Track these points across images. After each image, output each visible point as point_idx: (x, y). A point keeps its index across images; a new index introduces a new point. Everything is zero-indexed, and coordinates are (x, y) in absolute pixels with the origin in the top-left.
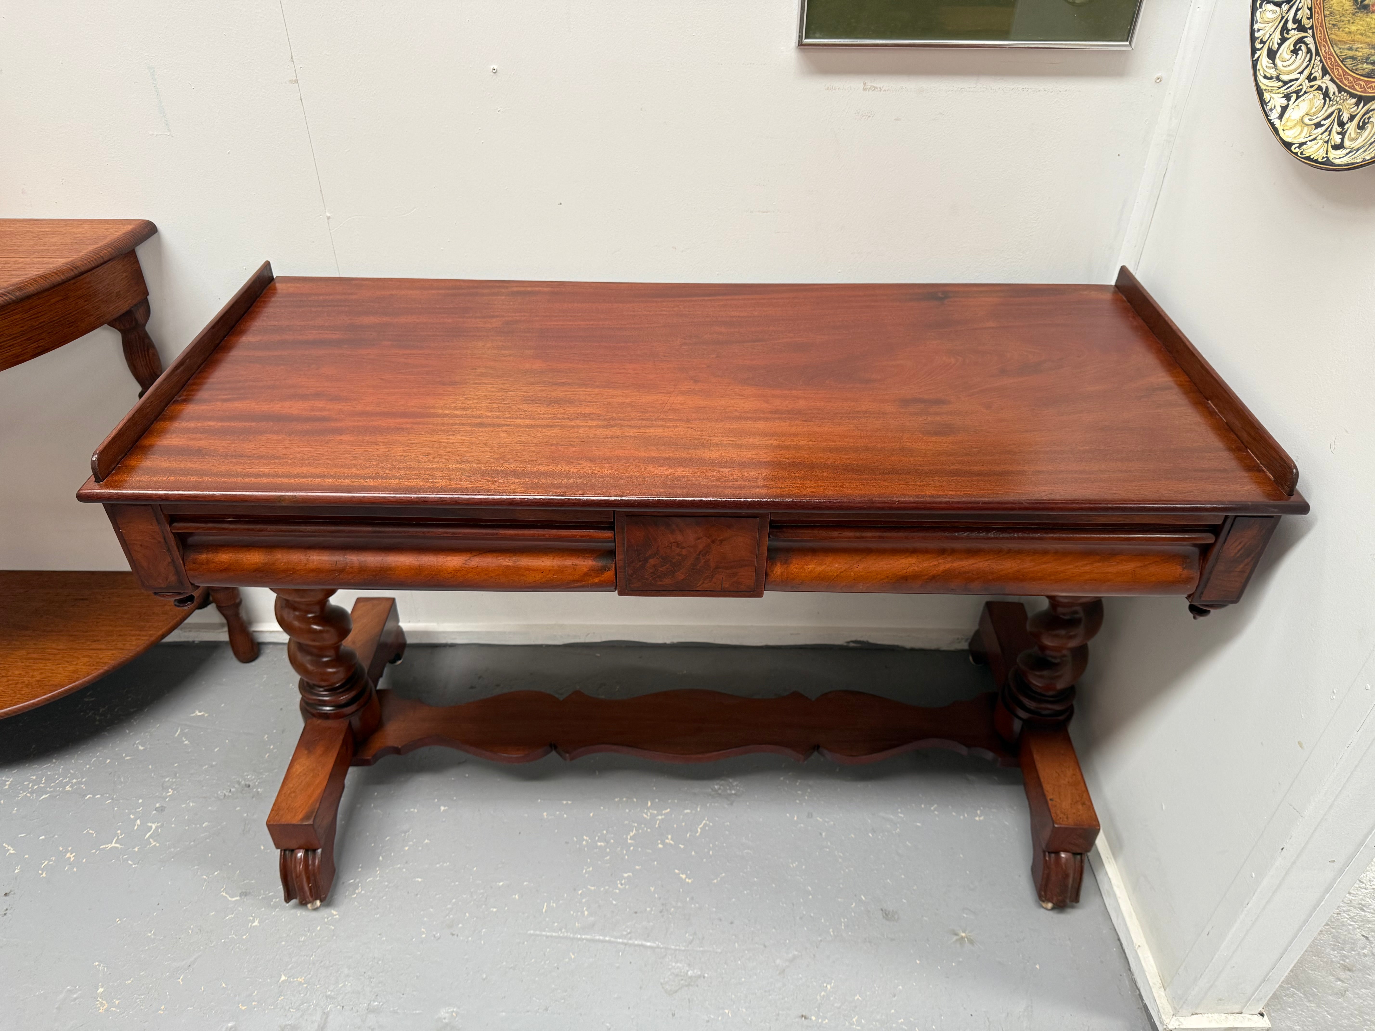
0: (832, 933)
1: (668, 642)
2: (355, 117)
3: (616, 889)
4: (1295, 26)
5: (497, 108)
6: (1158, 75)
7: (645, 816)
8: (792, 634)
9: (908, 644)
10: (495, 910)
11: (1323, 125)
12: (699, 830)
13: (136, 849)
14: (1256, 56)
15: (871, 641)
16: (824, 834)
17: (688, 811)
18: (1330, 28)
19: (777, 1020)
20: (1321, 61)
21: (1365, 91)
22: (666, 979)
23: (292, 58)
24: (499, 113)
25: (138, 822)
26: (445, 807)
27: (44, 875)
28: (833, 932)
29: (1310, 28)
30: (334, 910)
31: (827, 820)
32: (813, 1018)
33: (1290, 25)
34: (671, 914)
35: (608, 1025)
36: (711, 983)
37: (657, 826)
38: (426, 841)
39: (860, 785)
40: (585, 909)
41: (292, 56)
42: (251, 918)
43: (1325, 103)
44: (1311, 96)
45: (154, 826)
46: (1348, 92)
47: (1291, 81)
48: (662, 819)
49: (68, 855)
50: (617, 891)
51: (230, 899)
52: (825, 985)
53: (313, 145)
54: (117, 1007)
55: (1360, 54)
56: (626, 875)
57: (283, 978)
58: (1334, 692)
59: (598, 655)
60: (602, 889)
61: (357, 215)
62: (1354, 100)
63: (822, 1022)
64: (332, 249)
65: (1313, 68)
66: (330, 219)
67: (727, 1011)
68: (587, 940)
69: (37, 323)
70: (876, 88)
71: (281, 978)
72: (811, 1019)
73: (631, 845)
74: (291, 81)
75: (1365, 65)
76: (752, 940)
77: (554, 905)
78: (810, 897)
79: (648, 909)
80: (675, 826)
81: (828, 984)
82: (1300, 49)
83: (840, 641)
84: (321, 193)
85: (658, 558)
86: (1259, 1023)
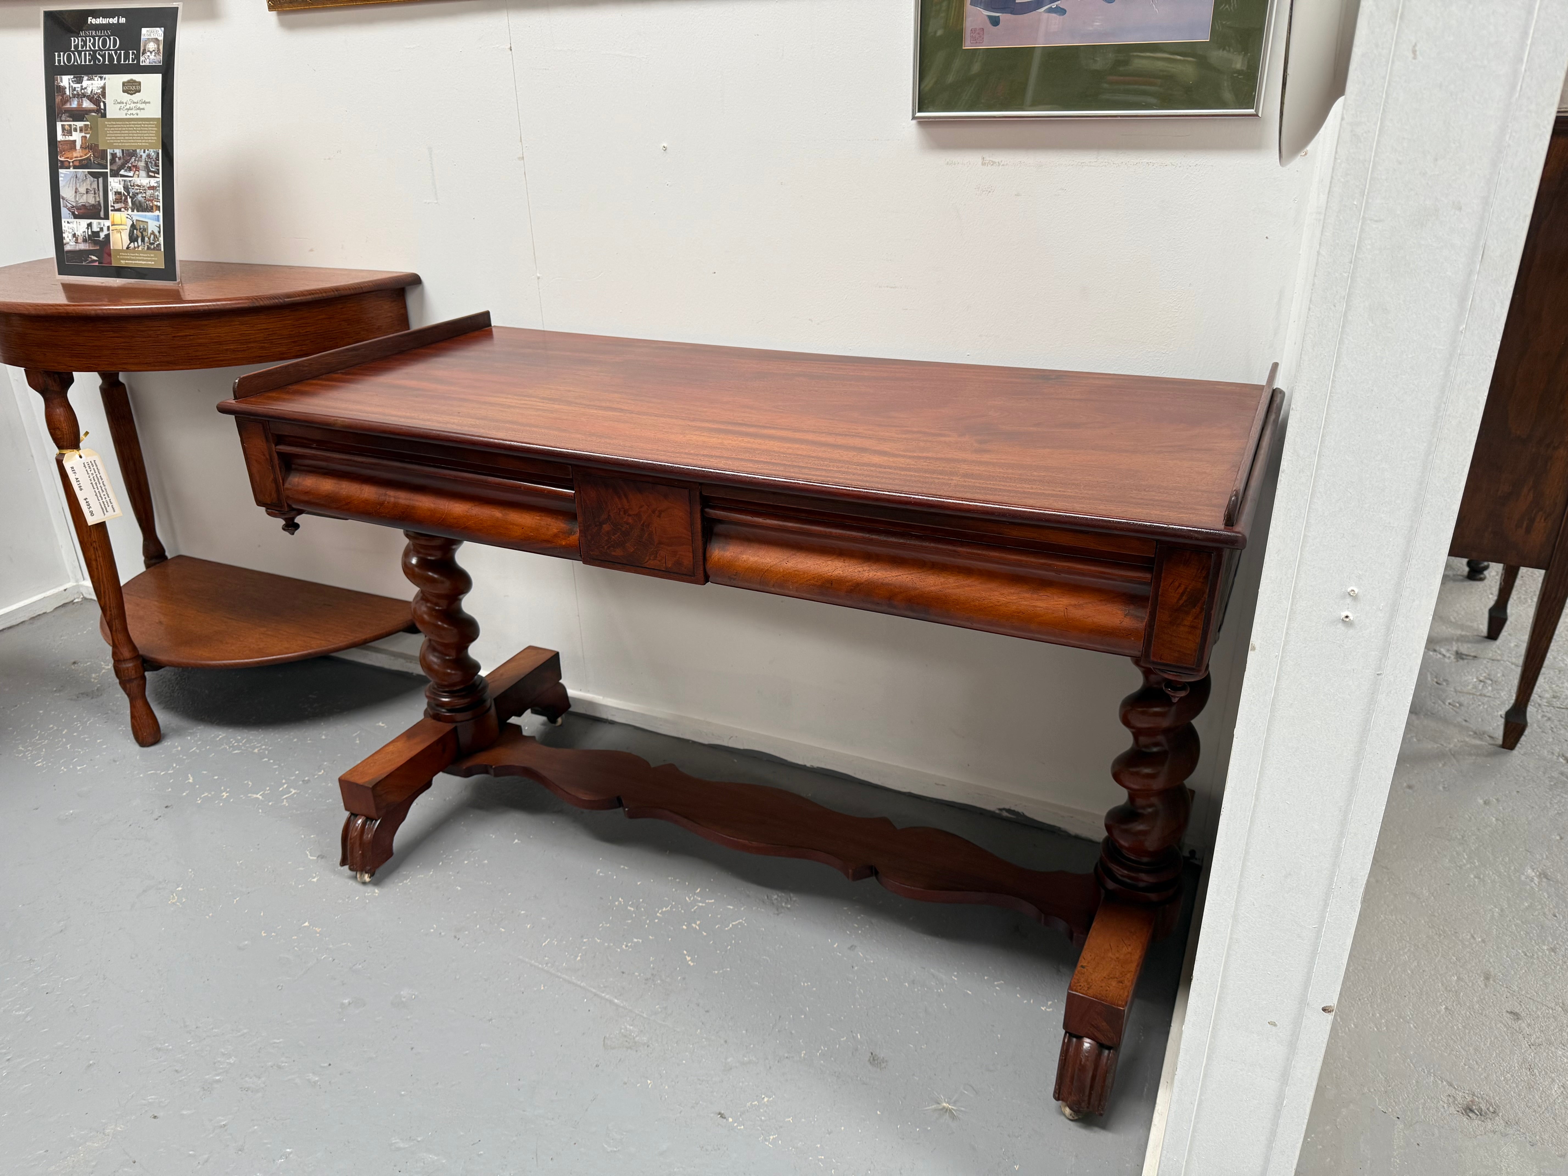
0: (803, 1055)
3: (619, 948)
5: (666, 182)
7: (687, 898)
9: (1074, 830)
10: (503, 930)
12: (731, 926)
13: (270, 804)
16: (856, 968)
19: (693, 1107)
22: (611, 1036)
23: (521, 139)
24: (668, 186)
25: (285, 786)
26: (519, 840)
27: (199, 802)
28: (805, 1054)
30: (378, 889)
31: (868, 957)
32: (730, 1120)
34: (654, 985)
35: (533, 1052)
36: (651, 1053)
37: (693, 910)
38: (485, 862)
40: (580, 954)
41: (521, 137)
42: (314, 875)
45: (294, 791)
48: (702, 906)
49: (224, 794)
50: (619, 950)
51: (309, 857)
52: (763, 1096)
54: (181, 904)
56: (635, 940)
57: (307, 924)
59: (736, 761)
60: (606, 944)
61: (559, 276)
63: (737, 1126)
64: (540, 306)
66: (540, 279)
68: (564, 980)
69: (304, 331)
70: (994, 163)
71: (305, 923)
72: (727, 1120)
73: (658, 918)
76: (717, 1033)
77: (556, 943)
78: (803, 1016)
79: (637, 974)
80: (710, 915)
81: (767, 1097)
83: (992, 807)
84: (535, 255)
85: (610, 525)
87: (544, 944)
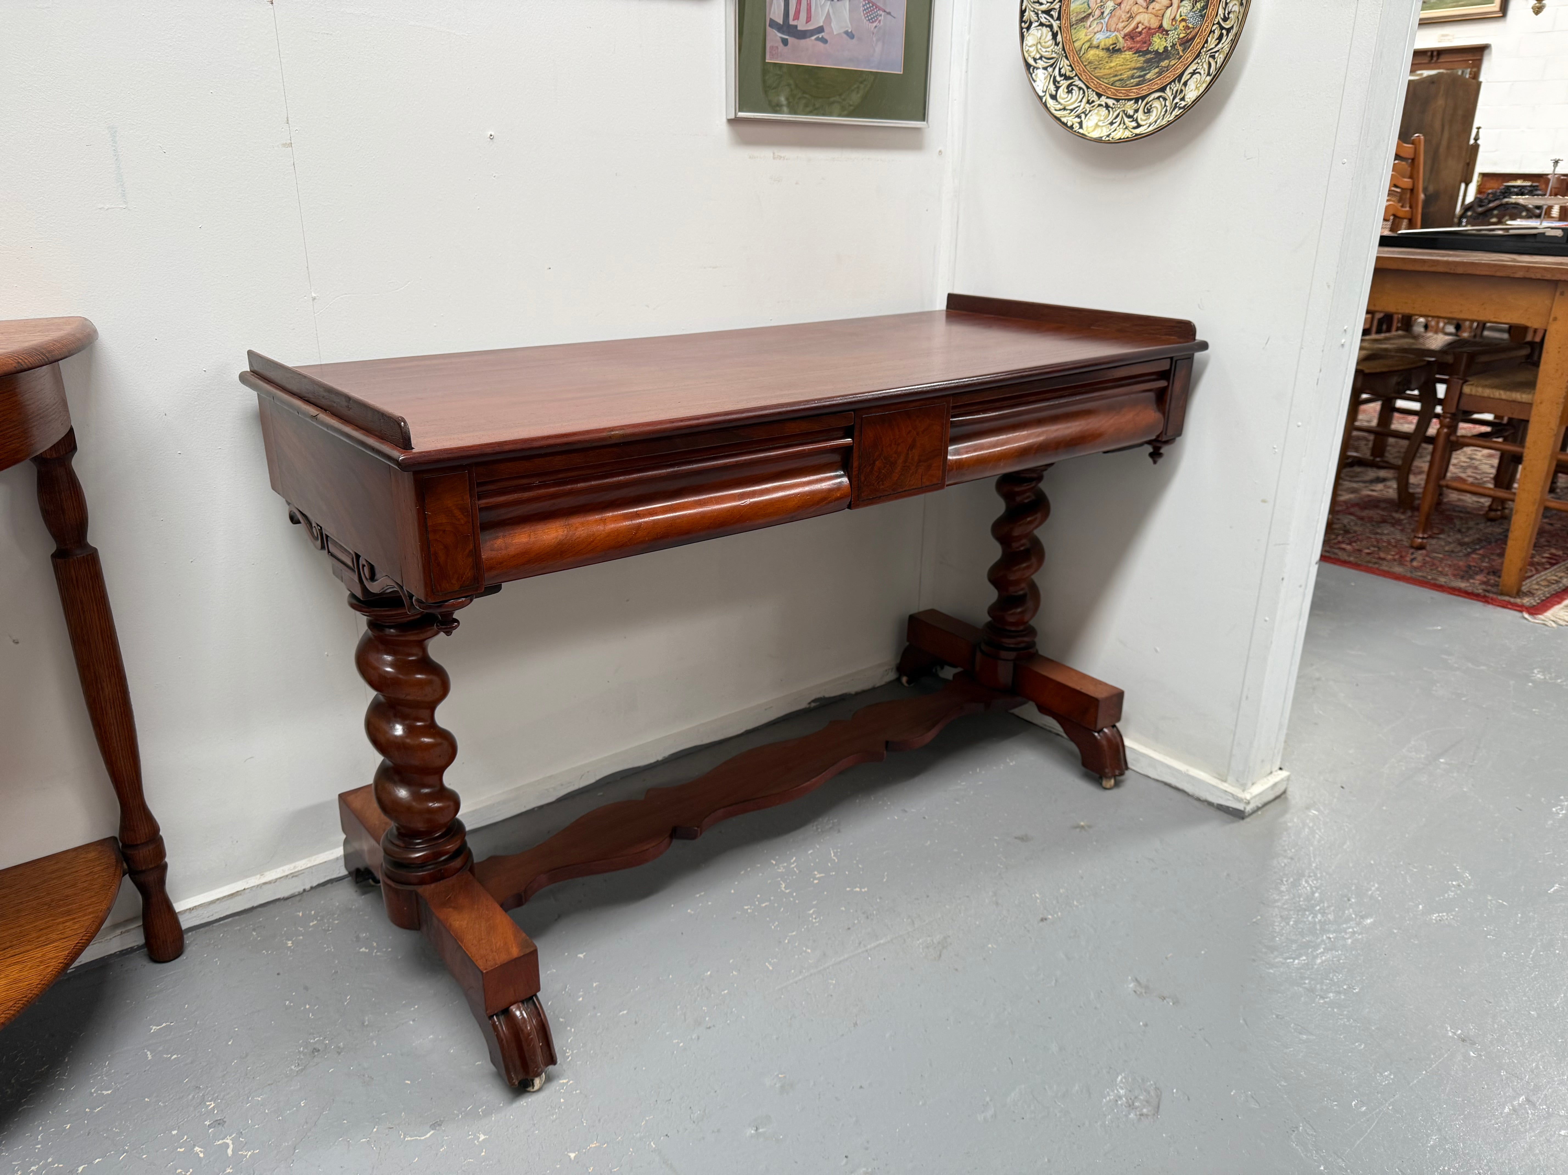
0: (1001, 867)
1: (660, 758)
2: (352, 184)
3: (814, 924)
4: (1063, 78)
5: (493, 174)
6: (938, 150)
7: (779, 870)
8: (766, 710)
10: (725, 992)
11: (1115, 122)
12: (834, 858)
14: (1044, 100)
15: (827, 695)
16: (926, 817)
17: (811, 851)
18: (1092, 71)
20: (1093, 91)
21: (1139, 94)
22: (923, 954)
23: (287, 121)
24: (495, 179)
25: (198, 1150)
26: (582, 953)
28: (1001, 865)
29: (1075, 76)
30: (560, 1079)
31: (918, 808)
32: (1050, 917)
33: (1058, 78)
34: (877, 915)
36: (958, 937)
37: (797, 871)
38: (594, 985)
39: (916, 780)
40: (804, 949)
41: (287, 118)
42: (471, 1137)
43: (1109, 111)
44: (1096, 111)
45: (228, 1141)
46: (1125, 100)
47: (1075, 108)
48: (796, 865)
50: (816, 924)
51: (423, 1138)
52: (1033, 896)
53: (303, 215)
55: (1126, 76)
56: (811, 912)
57: (573, 1155)
58: (1274, 448)
60: (803, 930)
61: (346, 294)
62: (1133, 102)
63: (1057, 916)
64: (316, 336)
65: (1088, 96)
66: (315, 301)
67: (990, 946)
68: (832, 966)
70: (781, 157)
71: (570, 1157)
73: (791, 892)
74: (284, 145)
75: (1132, 81)
76: (955, 898)
77: (775, 960)
78: (962, 854)
79: (856, 922)
80: (812, 864)
82: (1072, 89)
83: (803, 705)
84: (308, 270)
85: (882, 460)
86: (1284, 774)
87: (771, 968)
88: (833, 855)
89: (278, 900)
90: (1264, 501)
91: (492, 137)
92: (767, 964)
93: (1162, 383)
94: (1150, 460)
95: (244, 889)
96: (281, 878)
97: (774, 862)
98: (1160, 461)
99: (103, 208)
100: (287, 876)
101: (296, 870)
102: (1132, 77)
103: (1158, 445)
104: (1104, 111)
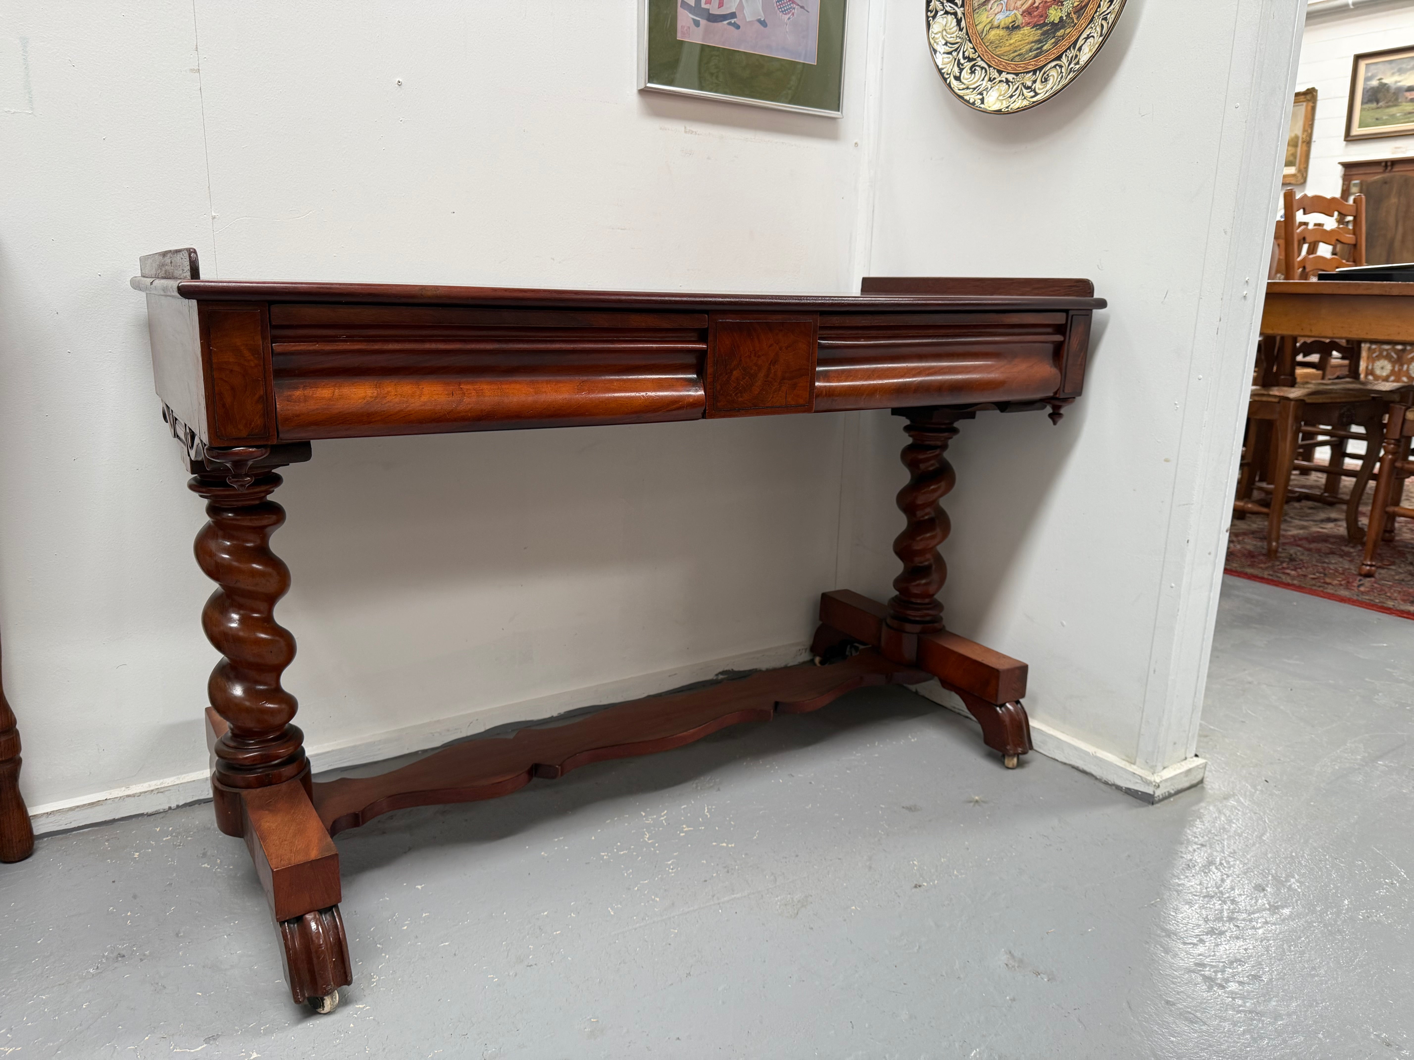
0: (882, 833)
1: (556, 714)
2: (257, 113)
3: (670, 874)
4: (966, 60)
5: (399, 118)
6: (854, 142)
7: (646, 822)
8: (669, 677)
10: (558, 932)
11: (1015, 95)
12: (708, 814)
14: (948, 82)
15: (736, 669)
16: (813, 782)
17: (685, 806)
18: (993, 50)
20: (994, 68)
21: (1037, 65)
22: (779, 911)
23: (197, 48)
24: (401, 123)
26: (420, 885)
29: (978, 57)
30: (357, 1005)
31: (806, 774)
32: (925, 884)
33: (962, 61)
34: (738, 870)
36: (821, 897)
37: (665, 824)
38: (424, 915)
39: (810, 748)
40: (653, 897)
41: (197, 45)
43: (1009, 86)
44: (997, 87)
46: (1024, 73)
47: (977, 87)
48: (666, 818)
50: (673, 874)
51: (192, 1051)
53: (207, 138)
55: (1025, 50)
56: (669, 862)
58: (1176, 404)
60: (656, 879)
61: (246, 217)
62: (1032, 73)
63: (934, 883)
65: (990, 74)
66: (215, 220)
67: (854, 908)
68: (677, 915)
70: (693, 132)
72: (924, 885)
73: (653, 843)
74: (192, 70)
75: (1030, 54)
76: (826, 859)
77: (619, 906)
78: (843, 819)
79: (715, 875)
80: (682, 818)
81: (913, 861)
82: (975, 70)
83: (711, 676)
84: (209, 189)
85: (740, 370)
86: (1199, 761)
87: (612, 913)
88: (706, 811)
89: (142, 815)
90: (1167, 460)
91: (400, 84)
92: (609, 909)
93: (1059, 338)
94: (1050, 421)
95: (106, 799)
96: (146, 792)
97: (644, 814)
98: (1060, 422)
99: (9, 111)
100: (152, 791)
101: (162, 786)
102: (1031, 50)
103: (1057, 403)
104: (1004, 86)
